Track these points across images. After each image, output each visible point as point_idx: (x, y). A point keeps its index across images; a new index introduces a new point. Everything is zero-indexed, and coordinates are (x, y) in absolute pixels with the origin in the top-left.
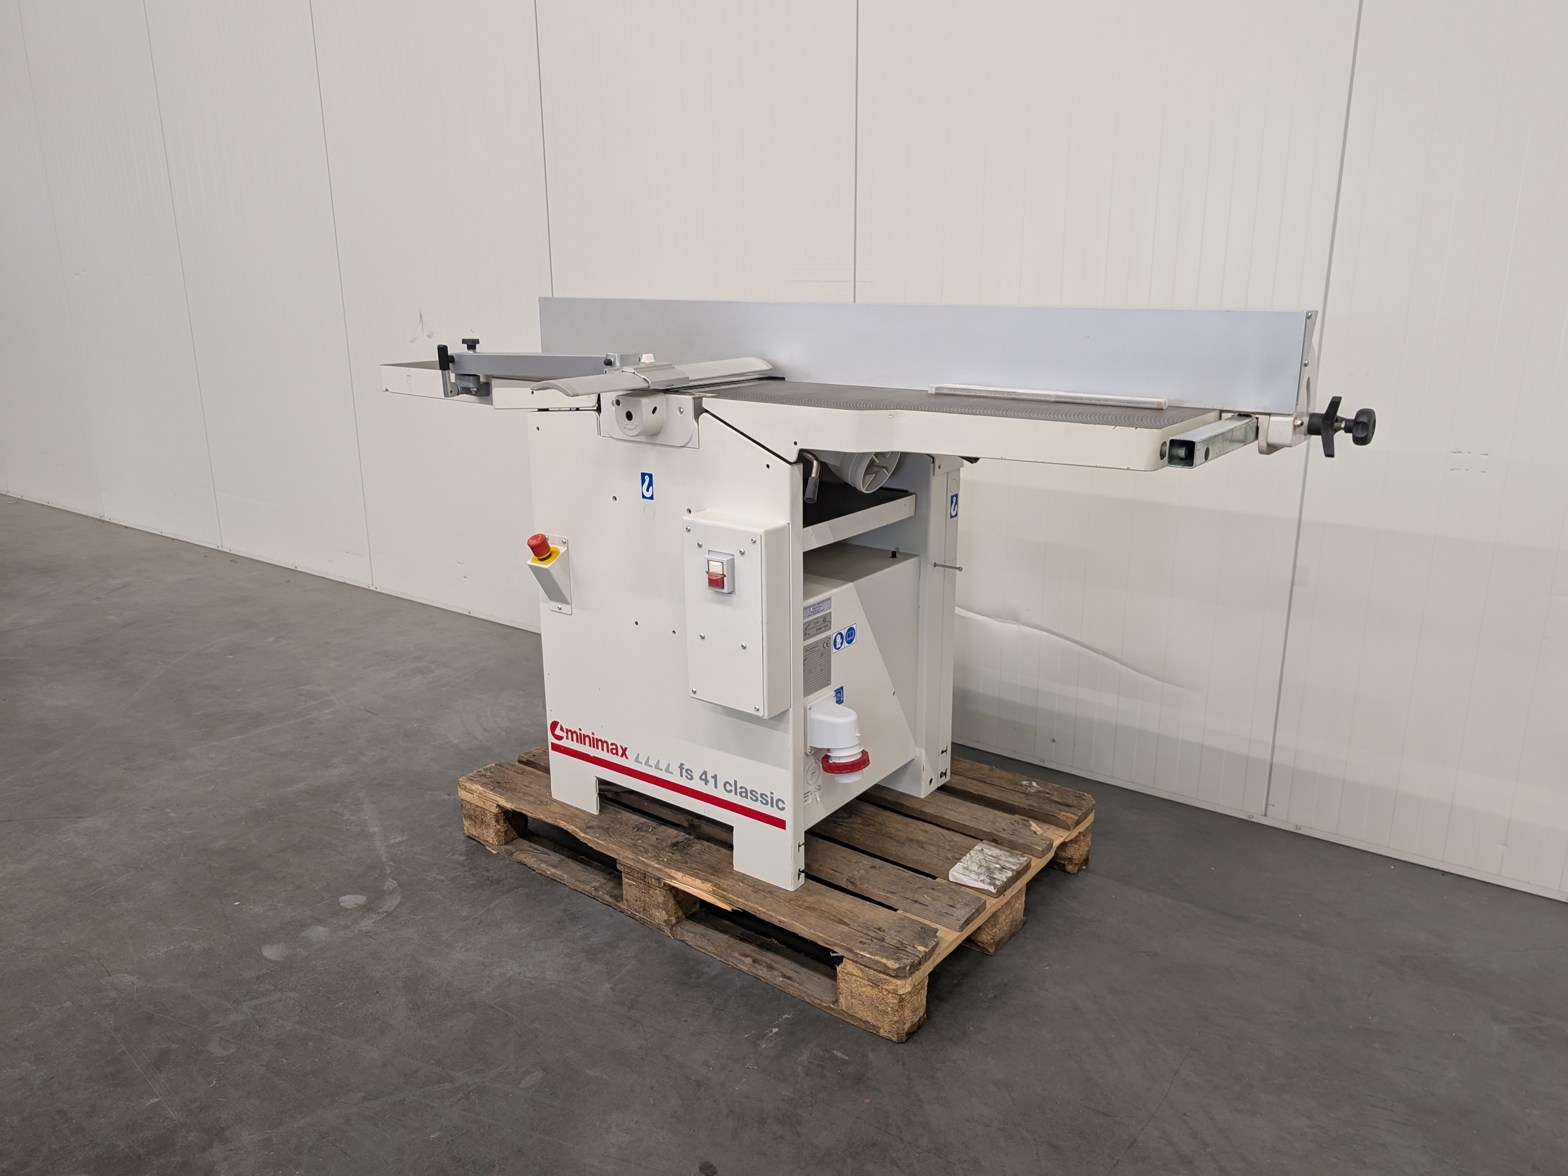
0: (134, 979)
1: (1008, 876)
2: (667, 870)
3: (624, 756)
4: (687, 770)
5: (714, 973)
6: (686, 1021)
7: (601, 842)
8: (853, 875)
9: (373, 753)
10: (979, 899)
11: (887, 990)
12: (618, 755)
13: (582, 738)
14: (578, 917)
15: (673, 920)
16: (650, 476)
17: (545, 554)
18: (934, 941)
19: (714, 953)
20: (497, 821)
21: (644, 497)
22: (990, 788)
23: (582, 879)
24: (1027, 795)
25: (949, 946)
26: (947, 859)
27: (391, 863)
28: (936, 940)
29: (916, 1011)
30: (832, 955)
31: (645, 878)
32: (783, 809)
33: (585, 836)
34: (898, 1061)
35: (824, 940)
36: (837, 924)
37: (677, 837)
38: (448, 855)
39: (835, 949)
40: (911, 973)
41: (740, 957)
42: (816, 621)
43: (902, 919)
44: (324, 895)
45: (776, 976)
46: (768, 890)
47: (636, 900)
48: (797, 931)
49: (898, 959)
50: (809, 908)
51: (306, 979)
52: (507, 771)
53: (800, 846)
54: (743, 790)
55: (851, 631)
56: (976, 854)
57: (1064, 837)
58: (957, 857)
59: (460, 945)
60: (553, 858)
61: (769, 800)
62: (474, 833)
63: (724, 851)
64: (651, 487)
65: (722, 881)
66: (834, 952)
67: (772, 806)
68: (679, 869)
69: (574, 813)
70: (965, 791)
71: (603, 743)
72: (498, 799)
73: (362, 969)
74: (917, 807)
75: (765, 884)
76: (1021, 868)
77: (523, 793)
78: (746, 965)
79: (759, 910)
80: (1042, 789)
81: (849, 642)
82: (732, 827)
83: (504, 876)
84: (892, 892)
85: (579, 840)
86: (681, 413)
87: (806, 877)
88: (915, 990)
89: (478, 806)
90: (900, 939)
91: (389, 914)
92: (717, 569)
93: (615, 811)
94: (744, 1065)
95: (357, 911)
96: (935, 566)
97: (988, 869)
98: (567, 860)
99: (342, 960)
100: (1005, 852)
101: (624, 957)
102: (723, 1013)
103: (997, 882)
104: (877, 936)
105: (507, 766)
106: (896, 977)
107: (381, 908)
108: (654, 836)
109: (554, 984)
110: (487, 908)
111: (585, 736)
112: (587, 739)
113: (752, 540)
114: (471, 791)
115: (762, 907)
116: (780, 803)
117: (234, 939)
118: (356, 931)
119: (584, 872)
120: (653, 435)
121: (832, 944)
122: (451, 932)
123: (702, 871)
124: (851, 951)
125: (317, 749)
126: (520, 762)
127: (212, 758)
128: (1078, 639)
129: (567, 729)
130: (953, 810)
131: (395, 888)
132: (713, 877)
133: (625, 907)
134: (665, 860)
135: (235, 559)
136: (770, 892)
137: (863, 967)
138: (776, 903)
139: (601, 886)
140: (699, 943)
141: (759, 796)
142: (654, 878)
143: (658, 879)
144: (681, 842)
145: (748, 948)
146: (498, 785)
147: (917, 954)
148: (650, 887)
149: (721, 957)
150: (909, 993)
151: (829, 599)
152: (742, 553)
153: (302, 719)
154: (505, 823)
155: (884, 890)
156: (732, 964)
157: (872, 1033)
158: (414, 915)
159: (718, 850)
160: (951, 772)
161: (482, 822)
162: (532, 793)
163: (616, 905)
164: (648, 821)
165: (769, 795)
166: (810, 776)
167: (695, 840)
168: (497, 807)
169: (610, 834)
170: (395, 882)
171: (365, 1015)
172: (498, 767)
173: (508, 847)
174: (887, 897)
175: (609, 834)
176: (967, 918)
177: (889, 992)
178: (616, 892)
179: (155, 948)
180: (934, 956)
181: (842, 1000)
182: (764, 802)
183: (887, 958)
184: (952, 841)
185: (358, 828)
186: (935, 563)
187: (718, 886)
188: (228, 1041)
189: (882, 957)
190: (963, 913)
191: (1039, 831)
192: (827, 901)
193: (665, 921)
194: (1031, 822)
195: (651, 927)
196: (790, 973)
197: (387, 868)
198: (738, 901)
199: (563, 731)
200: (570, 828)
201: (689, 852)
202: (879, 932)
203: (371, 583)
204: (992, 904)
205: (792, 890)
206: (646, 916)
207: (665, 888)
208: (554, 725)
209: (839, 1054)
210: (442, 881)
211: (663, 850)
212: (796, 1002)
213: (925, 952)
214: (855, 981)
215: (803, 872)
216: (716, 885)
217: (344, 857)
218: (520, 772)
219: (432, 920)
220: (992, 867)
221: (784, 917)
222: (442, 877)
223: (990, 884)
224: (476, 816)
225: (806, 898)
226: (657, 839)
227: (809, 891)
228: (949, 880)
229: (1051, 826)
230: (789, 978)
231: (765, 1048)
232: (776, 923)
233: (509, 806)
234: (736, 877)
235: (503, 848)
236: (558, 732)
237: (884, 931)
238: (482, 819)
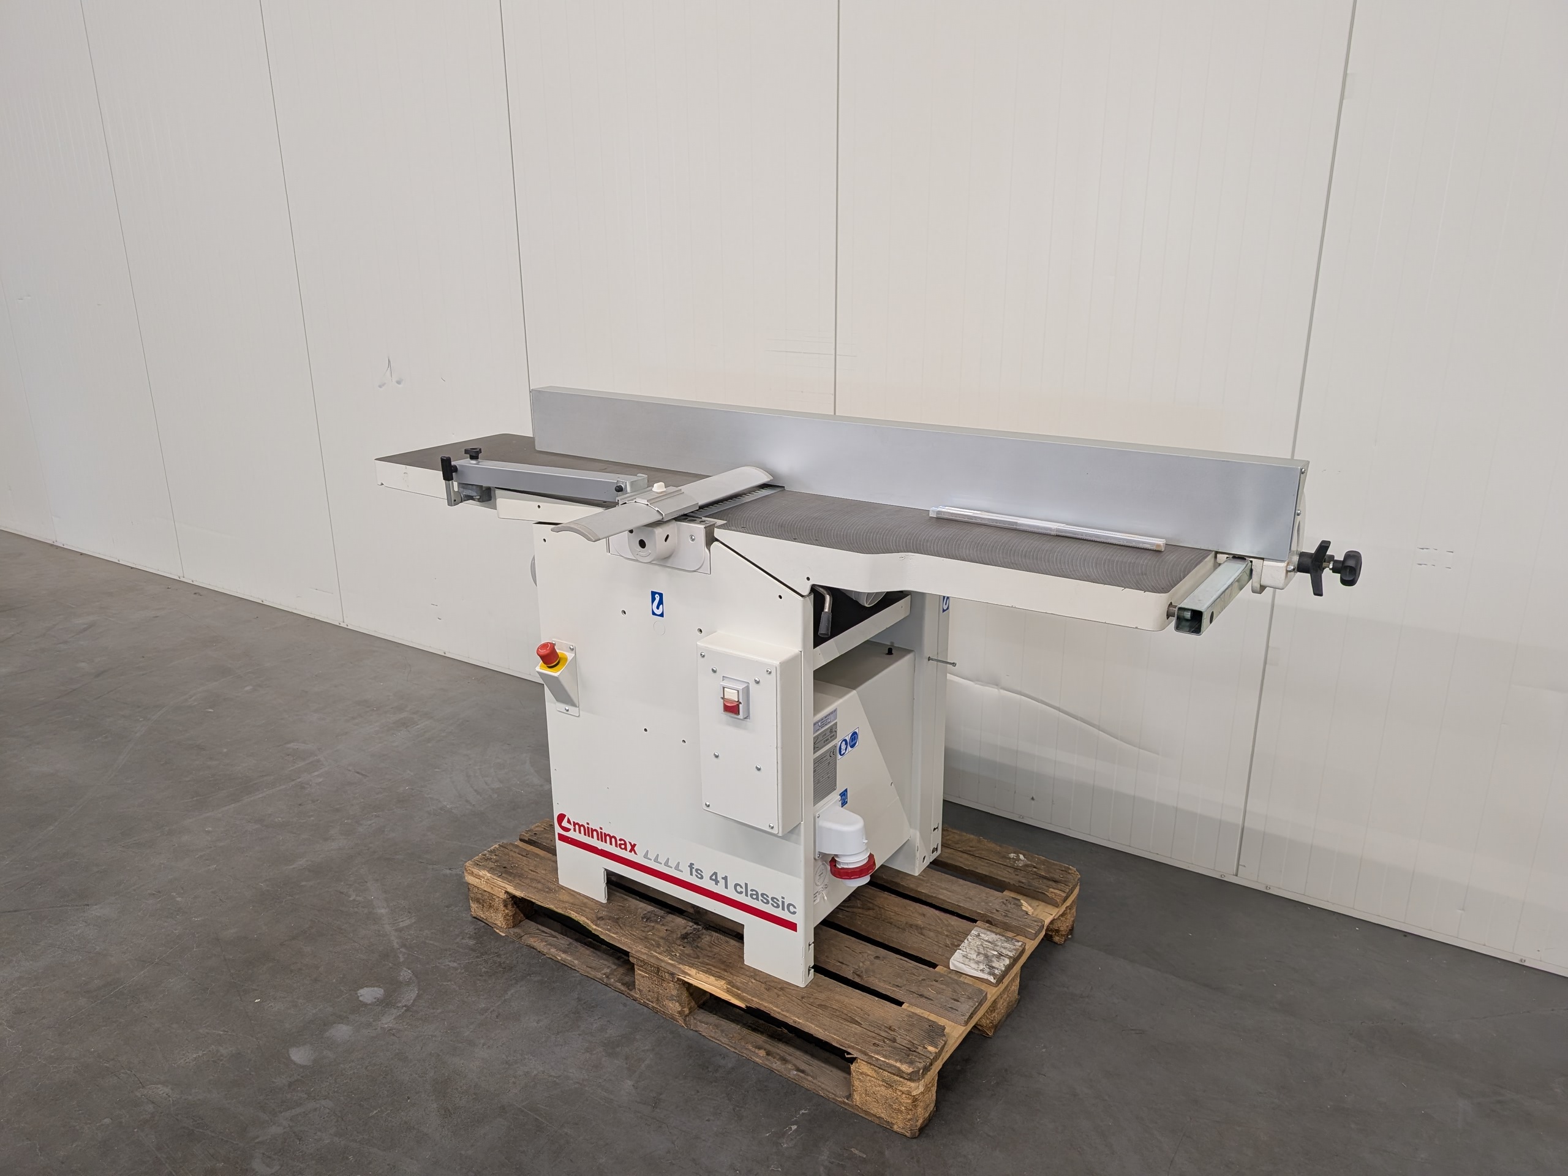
0: (167, 1090)
1: (1006, 964)
2: (681, 966)
3: (633, 852)
4: (697, 870)
5: (730, 1065)
6: (708, 1120)
7: (613, 935)
8: (859, 966)
9: (369, 822)
10: (981, 991)
11: (901, 1091)
12: (626, 850)
13: (589, 832)
14: (593, 1007)
15: (687, 1011)
16: (661, 595)
17: (553, 663)
18: (943, 1040)
19: (728, 1045)
20: (506, 906)
21: (654, 613)
22: (980, 862)
23: (593, 965)
24: (1016, 869)
25: (956, 1042)
26: (947, 946)
27: (403, 950)
28: (944, 1038)
29: (927, 1107)
30: (847, 1056)
31: (658, 972)
32: (794, 913)
33: (597, 928)
34: (913, 1158)
35: (838, 1041)
36: (848, 1024)
37: (685, 928)
38: (458, 940)
39: (849, 1050)
40: (924, 1074)
41: (753, 1049)
42: (824, 734)
43: (910, 1016)
44: (342, 988)
45: (790, 1070)
46: (780, 986)
47: (649, 991)
48: (812, 1032)
49: (911, 1063)
50: (820, 1006)
51: (337, 1086)
52: (512, 853)
53: (810, 945)
54: (754, 893)
55: (854, 736)
56: (974, 939)
57: (1054, 915)
58: (956, 944)
59: (482, 1041)
60: (563, 942)
61: (780, 903)
62: (482, 916)
63: (733, 942)
64: (661, 606)
65: (735, 978)
66: (849, 1053)
67: (783, 909)
68: (692, 966)
69: (583, 902)
70: (956, 866)
71: (611, 838)
72: (507, 886)
73: (390, 1072)
74: (912, 886)
75: (775, 980)
76: (1017, 955)
77: (531, 879)
78: (759, 1057)
79: (774, 1010)
80: (1029, 863)
81: (852, 747)
82: (743, 925)
83: (515, 962)
84: (897, 986)
85: (591, 931)
86: (693, 540)
87: (814, 971)
88: (927, 1089)
89: (485, 891)
90: (910, 1039)
91: (408, 1009)
92: (732, 695)
93: (622, 898)
94: (768, 1167)
95: (377, 1005)
96: (929, 660)
97: (986, 956)
98: (575, 943)
99: (370, 1062)
100: (1000, 937)
101: (643, 1051)
102: (743, 1110)
103: (996, 972)
104: (886, 1037)
105: (511, 847)
106: (910, 1080)
107: (400, 1001)
108: (663, 927)
109: (577, 1083)
110: (503, 999)
111: (593, 830)
112: (595, 833)
113: (767, 671)
114: (478, 877)
115: (777, 1007)
116: (791, 907)
117: (260, 1042)
118: (379, 1028)
119: (594, 957)
120: (664, 560)
121: (846, 1046)
122: (471, 1027)
123: (714, 967)
124: (866, 1054)
125: (312, 818)
126: (521, 840)
127: (209, 832)
128: (1057, 705)
129: (574, 822)
130: (946, 889)
131: (410, 979)
132: (726, 974)
133: (637, 996)
134: (678, 955)
135: (199, 591)
136: (782, 989)
137: (877, 1069)
138: (789, 1002)
139: (612, 973)
140: (713, 1035)
141: (770, 899)
142: (668, 973)
143: (672, 974)
144: (691, 933)
145: (760, 1039)
146: (505, 870)
147: (928, 1055)
148: (663, 980)
149: (735, 1049)
150: (922, 1093)
151: (835, 711)
152: (758, 683)
153: (293, 783)
154: (513, 907)
155: (890, 983)
156: (745, 1056)
157: (886, 1128)
158: (433, 1009)
159: (727, 942)
160: (942, 845)
161: (490, 906)
162: (539, 878)
163: (629, 994)
164: (656, 910)
165: (780, 900)
166: (818, 877)
167: (704, 931)
168: (505, 893)
169: (621, 925)
170: (409, 971)
171: (400, 1124)
172: (502, 849)
173: (517, 930)
174: (894, 991)
175: (619, 926)
176: (971, 1012)
177: (903, 1093)
178: (627, 979)
179: (184, 1055)
180: (943, 1054)
181: (856, 1097)
182: (775, 905)
183: (900, 1061)
184: (949, 925)
185: (366, 911)
186: (929, 657)
187: (732, 984)
188: (270, 1157)
189: (896, 1061)
190: (966, 1007)
191: (1030, 910)
192: (837, 997)
193: (679, 1012)
194: (1022, 901)
195: (664, 1016)
196: (803, 1066)
197: (400, 956)
198: (753, 1001)
199: (571, 824)
200: (582, 919)
201: (699, 945)
202: (889, 1031)
203: (342, 621)
204: (992, 993)
205: (802, 986)
206: (660, 1006)
207: (678, 982)
208: (561, 817)
209: (856, 1152)
210: (456, 969)
211: (674, 943)
212: (811, 1096)
213: (936, 1053)
214: (869, 1080)
215: (812, 968)
216: (729, 983)
217: (356, 944)
218: (524, 854)
219: (451, 1015)
220: (989, 954)
221: (798, 1018)
222: (455, 965)
223: (990, 974)
224: (485, 900)
225: (816, 995)
226: (666, 930)
227: (819, 986)
228: (949, 968)
229: (1040, 902)
230: (803, 1071)
231: (787, 1148)
232: (791, 1023)
233: (518, 893)
234: (747, 973)
235: (512, 931)
236: (565, 824)
237: (894, 1030)
238: (490, 903)
